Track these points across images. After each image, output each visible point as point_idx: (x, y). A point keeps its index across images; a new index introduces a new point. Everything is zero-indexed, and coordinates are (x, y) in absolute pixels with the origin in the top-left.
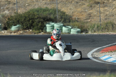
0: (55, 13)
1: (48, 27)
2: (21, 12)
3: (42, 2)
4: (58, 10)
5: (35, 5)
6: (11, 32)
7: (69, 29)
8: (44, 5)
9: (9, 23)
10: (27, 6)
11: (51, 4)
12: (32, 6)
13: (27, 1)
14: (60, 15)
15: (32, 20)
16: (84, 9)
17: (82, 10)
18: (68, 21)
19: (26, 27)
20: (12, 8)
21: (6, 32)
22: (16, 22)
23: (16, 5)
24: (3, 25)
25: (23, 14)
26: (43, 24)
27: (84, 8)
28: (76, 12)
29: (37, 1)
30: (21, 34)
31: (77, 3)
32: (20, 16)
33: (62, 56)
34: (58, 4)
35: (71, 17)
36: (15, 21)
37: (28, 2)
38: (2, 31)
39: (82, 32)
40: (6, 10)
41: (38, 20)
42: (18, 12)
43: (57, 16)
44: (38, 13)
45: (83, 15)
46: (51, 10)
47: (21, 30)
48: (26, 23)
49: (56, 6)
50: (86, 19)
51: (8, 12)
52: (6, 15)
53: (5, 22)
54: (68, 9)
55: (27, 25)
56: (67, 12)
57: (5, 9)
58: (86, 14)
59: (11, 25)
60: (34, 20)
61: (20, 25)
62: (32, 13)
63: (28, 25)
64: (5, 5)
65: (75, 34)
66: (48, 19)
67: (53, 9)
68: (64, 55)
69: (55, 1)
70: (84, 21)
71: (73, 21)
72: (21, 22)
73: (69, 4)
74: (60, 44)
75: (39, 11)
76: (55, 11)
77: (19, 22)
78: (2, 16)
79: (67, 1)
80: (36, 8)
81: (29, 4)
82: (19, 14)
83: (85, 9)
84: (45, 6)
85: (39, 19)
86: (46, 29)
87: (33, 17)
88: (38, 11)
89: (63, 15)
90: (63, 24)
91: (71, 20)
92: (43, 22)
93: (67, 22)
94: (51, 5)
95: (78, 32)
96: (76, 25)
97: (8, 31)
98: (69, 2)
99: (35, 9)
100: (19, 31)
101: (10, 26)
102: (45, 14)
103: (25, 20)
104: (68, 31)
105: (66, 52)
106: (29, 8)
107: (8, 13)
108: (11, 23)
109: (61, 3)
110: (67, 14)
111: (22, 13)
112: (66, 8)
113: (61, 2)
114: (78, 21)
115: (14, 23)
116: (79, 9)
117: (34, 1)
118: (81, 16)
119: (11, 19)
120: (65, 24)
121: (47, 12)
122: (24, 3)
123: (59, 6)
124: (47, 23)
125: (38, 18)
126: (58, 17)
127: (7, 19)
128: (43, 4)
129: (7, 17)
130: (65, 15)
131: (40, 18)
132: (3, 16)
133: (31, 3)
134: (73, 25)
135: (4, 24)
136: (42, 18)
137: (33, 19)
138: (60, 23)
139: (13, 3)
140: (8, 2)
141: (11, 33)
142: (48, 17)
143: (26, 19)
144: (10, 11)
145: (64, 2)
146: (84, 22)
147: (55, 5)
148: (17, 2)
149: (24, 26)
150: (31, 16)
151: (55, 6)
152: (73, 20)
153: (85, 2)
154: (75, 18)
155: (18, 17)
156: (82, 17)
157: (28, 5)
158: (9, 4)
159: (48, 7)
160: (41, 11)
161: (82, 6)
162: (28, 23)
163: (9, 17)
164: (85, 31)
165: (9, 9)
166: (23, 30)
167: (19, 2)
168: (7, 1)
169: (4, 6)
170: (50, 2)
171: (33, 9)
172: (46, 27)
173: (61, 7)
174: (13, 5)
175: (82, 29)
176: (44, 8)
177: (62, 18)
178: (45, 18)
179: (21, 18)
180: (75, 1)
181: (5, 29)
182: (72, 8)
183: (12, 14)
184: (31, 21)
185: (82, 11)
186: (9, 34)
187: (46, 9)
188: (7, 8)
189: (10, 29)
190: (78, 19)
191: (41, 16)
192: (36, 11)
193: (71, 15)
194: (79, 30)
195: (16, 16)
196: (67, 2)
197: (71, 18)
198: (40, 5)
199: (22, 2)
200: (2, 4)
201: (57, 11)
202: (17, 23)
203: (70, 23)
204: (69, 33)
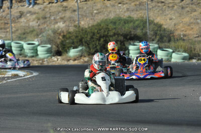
0: (144, 27)
1: (132, 50)
2: (85, 24)
3: (122, 7)
4: (149, 20)
5: (110, 12)
6: (69, 58)
7: (168, 53)
8: (125, 12)
9: (64, 43)
10: (96, 15)
11: (137, 10)
12: (104, 14)
13: (96, 5)
14: (153, 30)
15: (104, 38)
16: (194, 19)
17: (192, 20)
18: (167, 40)
19: (94, 51)
20: (70, 18)
21: (59, 60)
22: (77, 42)
23: (76, 13)
24: (54, 46)
25: (89, 27)
26: (124, 45)
27: (195, 17)
28: (181, 25)
29: (113, 6)
30: (85, 62)
31: (183, 8)
32: (84, 32)
33: (106, 96)
34: (149, 10)
35: (171, 32)
36: (75, 40)
37: (97, 8)
38: (53, 58)
39: (191, 58)
40: (60, 22)
41: (114, 38)
42: (81, 25)
43: (148, 31)
44: (115, 27)
45: (192, 28)
46: (137, 20)
47: (86, 55)
48: (93, 43)
49: (147, 14)
50: (198, 37)
51: (64, 25)
52: (60, 30)
53: (59, 41)
54: (167, 20)
55: (96, 47)
56: (166, 25)
57: (58, 19)
58: (198, 27)
59: (69, 48)
60: (107, 39)
61: (84, 48)
62: (105, 27)
63: (98, 48)
64: (58, 13)
65: (179, 63)
66: (132, 36)
67: (140, 18)
68: (107, 96)
69: (143, 5)
70: (194, 39)
71: (176, 39)
72: (86, 42)
73: (168, 11)
74: (102, 78)
75: (117, 23)
76: (144, 23)
77: (82, 42)
78: (53, 31)
79: (164, 5)
80: (112, 17)
81: (99, 11)
82: (82, 28)
83: (197, 19)
84: (127, 14)
85: (116, 36)
86: (129, 53)
87: (106, 33)
88: (115, 23)
89: (159, 29)
90: (158, 44)
91: (172, 38)
92: (124, 41)
93: (165, 41)
94: (138, 13)
95: (184, 58)
96: (181, 46)
97: (64, 57)
98: (169, 7)
99: (110, 19)
100: (82, 58)
101: (66, 48)
102: (127, 28)
103: (92, 38)
104: (167, 57)
105: (112, 90)
106: (99, 18)
107: (63, 27)
108: (69, 43)
109: (154, 9)
110: (165, 27)
111: (87, 27)
112: (164, 17)
113: (155, 6)
114: (184, 40)
115: (73, 43)
116: (187, 19)
117: (109, 5)
118: (190, 30)
119: (68, 36)
120: (162, 45)
121: (131, 25)
122: (91, 9)
123: (151, 14)
124: (130, 44)
125: (114, 34)
126: (150, 33)
127: (61, 37)
128: (123, 11)
129: (62, 34)
130: (162, 30)
131: (118, 34)
132: (55, 32)
133: (102, 10)
134: (175, 47)
135: (57, 45)
136: (121, 35)
137: (107, 36)
138: (153, 43)
139: (71, 9)
140: (64, 7)
141: (68, 60)
142: (132, 33)
143: (95, 37)
144: (67, 23)
145: (159, 6)
146: (195, 42)
147: (144, 11)
148: (79, 8)
149: (90, 49)
150: (102, 31)
151: (145, 14)
152: (176, 37)
153: (196, 7)
154: (180, 35)
155: (81, 34)
156: (191, 32)
157: (96, 13)
158: (65, 10)
159: (131, 16)
160: (120, 23)
161: (191, 13)
162: (97, 44)
163: (65, 34)
164: (196, 56)
165: (65, 19)
166: (89, 55)
167: (83, 8)
168: (62, 5)
169: (57, 15)
170: (135, 7)
171: (106, 20)
172: (129, 50)
173: (155, 16)
174: (71, 13)
175: (192, 54)
176: (125, 17)
177: (156, 34)
178: (127, 35)
179: (86, 36)
180: (179, 6)
181: (59, 53)
182: (174, 18)
183: (71, 28)
184: (102, 40)
185: (192, 23)
186: (65, 63)
187: (130, 19)
188: (62, 18)
189: (67, 55)
190: (184, 35)
191: (119, 32)
192: (111, 22)
193: (173, 29)
194: (186, 54)
195: (76, 31)
196: (165, 7)
197: (171, 35)
198: (118, 13)
199: (87, 8)
200: (53, 11)
201: (148, 23)
202: (79, 43)
203: (171, 43)
204: (169, 60)
